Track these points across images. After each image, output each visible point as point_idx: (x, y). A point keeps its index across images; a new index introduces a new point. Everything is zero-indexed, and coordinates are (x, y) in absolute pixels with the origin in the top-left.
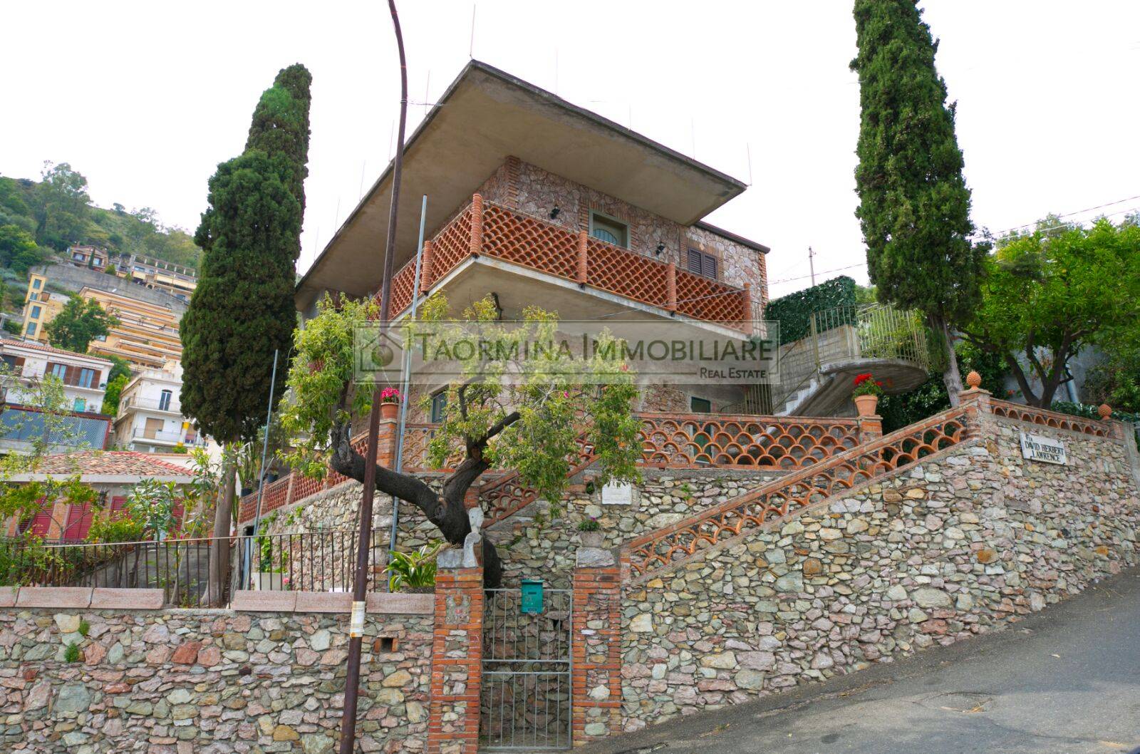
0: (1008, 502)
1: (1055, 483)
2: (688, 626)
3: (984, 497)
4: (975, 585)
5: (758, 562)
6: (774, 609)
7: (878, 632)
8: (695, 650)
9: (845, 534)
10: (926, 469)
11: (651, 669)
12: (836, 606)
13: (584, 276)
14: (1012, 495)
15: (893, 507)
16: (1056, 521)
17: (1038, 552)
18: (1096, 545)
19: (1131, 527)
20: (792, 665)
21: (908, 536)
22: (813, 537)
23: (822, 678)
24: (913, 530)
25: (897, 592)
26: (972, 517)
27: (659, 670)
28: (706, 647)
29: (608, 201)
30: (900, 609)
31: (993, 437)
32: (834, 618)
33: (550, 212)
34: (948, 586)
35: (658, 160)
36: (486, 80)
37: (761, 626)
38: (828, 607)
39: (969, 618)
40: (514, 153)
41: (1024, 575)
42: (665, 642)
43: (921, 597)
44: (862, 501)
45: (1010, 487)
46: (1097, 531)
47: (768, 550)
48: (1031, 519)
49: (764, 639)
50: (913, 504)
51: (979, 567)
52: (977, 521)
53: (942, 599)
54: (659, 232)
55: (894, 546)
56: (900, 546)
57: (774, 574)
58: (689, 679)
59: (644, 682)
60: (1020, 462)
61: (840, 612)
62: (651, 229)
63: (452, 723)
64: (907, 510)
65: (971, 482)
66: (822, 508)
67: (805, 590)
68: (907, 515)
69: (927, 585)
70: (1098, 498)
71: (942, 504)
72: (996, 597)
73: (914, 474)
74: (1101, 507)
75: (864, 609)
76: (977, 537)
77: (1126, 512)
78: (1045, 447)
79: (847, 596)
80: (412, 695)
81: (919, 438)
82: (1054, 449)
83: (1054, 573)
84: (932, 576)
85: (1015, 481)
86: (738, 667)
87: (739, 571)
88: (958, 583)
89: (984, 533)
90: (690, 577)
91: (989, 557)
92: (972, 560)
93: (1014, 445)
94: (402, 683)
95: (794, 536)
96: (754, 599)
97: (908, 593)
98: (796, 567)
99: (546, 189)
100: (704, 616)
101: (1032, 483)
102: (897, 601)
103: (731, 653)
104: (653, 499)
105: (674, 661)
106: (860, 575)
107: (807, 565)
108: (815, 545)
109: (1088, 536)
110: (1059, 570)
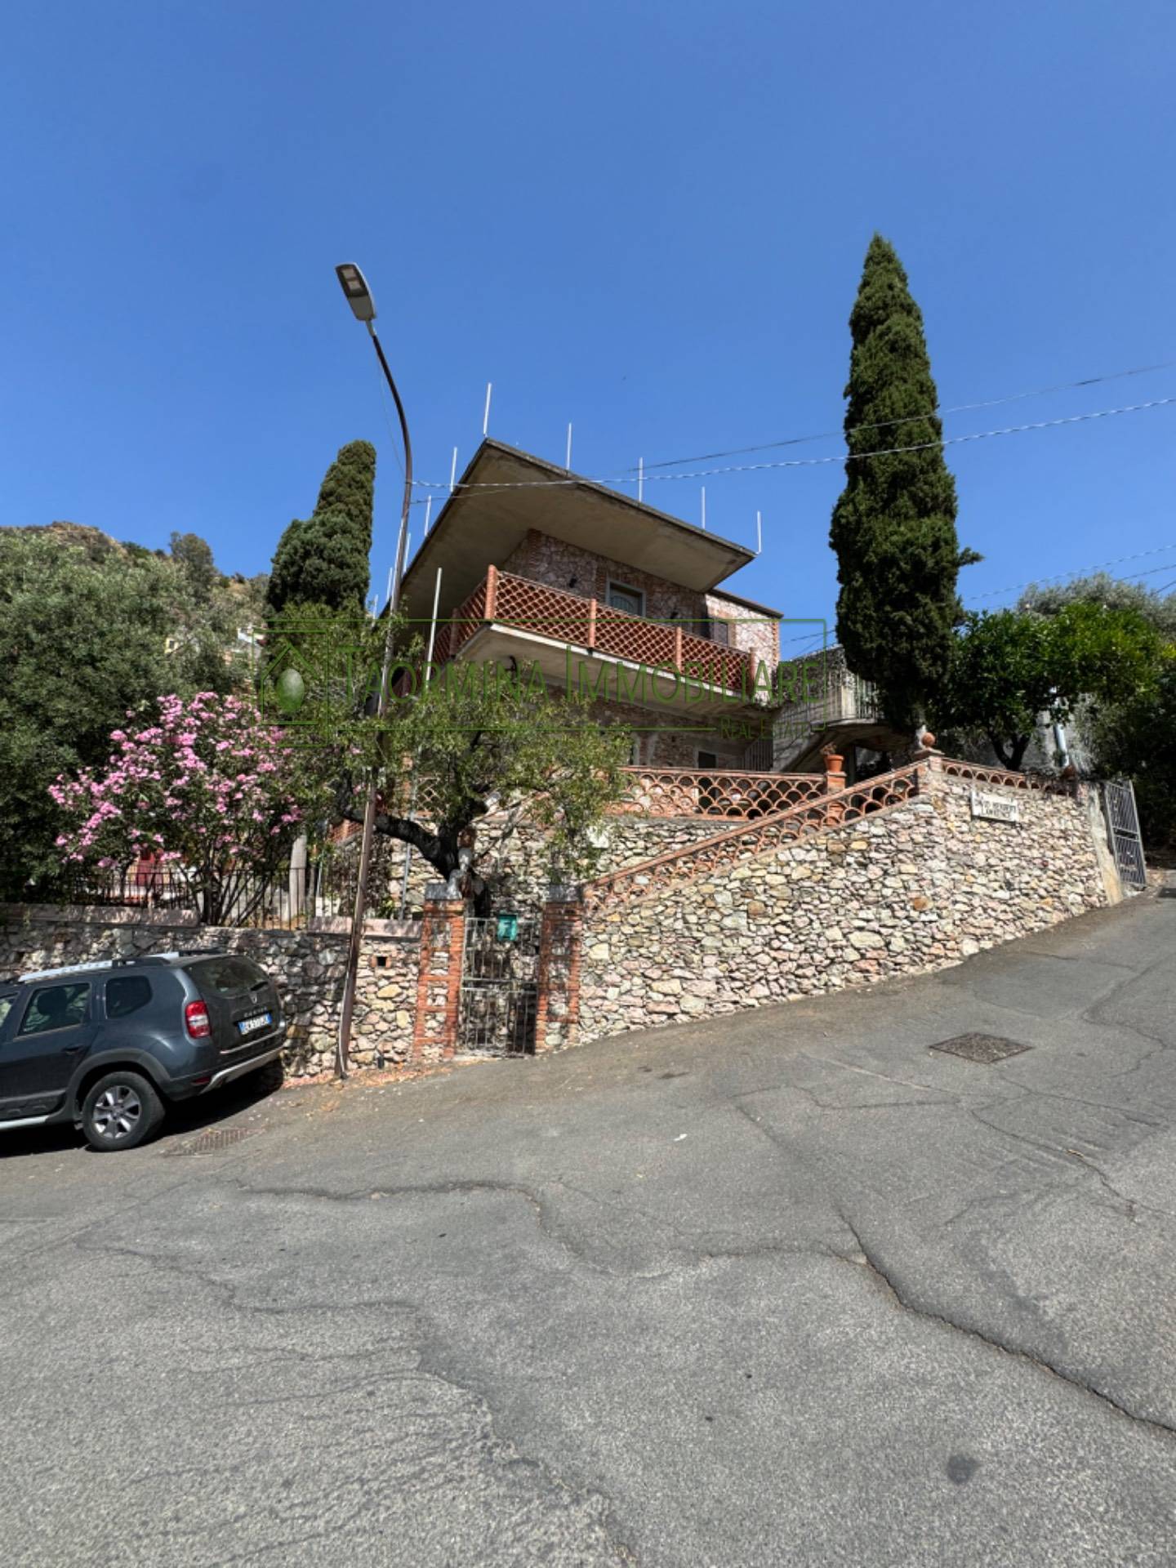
0: (950, 855)
1: (1004, 838)
2: (641, 955)
3: (925, 850)
4: (909, 930)
5: (707, 903)
6: (719, 944)
7: (813, 968)
8: (646, 977)
9: (789, 880)
10: (872, 823)
11: (606, 991)
12: (776, 944)
13: (592, 643)
14: (955, 849)
15: (836, 858)
16: (1000, 874)
17: (976, 902)
18: (1042, 897)
19: (1082, 881)
20: (731, 993)
21: (849, 884)
22: (759, 881)
23: (757, 1005)
24: (854, 878)
25: (835, 933)
26: (912, 869)
27: (612, 993)
28: (656, 974)
29: (626, 570)
30: (835, 948)
31: (941, 795)
32: (773, 954)
33: (569, 580)
34: (883, 930)
35: (668, 531)
36: (501, 458)
37: (706, 959)
38: (768, 944)
39: (900, 959)
40: (537, 527)
41: (958, 922)
42: (620, 969)
43: (856, 938)
44: (808, 851)
45: (954, 841)
46: (1043, 884)
47: (718, 892)
48: (973, 871)
49: (709, 970)
50: (856, 855)
51: (914, 914)
52: (916, 871)
53: (876, 940)
54: (674, 599)
55: (833, 892)
56: (840, 892)
57: (721, 913)
58: (639, 1002)
59: (598, 1002)
60: (968, 818)
61: (779, 949)
62: (666, 597)
63: (433, 1029)
64: (850, 859)
65: (914, 836)
66: (769, 856)
67: (749, 930)
68: (849, 864)
69: (861, 929)
70: (1050, 854)
71: (884, 855)
72: (928, 941)
73: (858, 827)
74: (1051, 861)
75: (801, 947)
76: (914, 886)
77: (1077, 866)
78: (995, 805)
79: (787, 935)
80: (400, 1004)
81: (868, 794)
82: (1006, 807)
83: (992, 921)
84: (868, 921)
85: (960, 836)
86: (683, 993)
87: (689, 909)
88: (893, 927)
89: (922, 883)
90: (646, 913)
91: (924, 905)
92: (908, 908)
93: (962, 802)
94: (393, 995)
95: (742, 881)
96: (702, 935)
97: (845, 935)
98: (742, 908)
99: (565, 560)
100: (655, 948)
101: (978, 838)
102: (834, 941)
103: (678, 981)
104: (628, 843)
105: (626, 985)
106: (799, 917)
107: (752, 907)
108: (760, 889)
109: (1032, 889)
110: (998, 919)
